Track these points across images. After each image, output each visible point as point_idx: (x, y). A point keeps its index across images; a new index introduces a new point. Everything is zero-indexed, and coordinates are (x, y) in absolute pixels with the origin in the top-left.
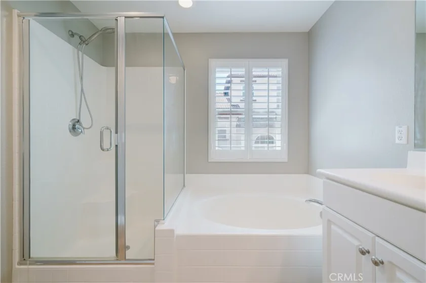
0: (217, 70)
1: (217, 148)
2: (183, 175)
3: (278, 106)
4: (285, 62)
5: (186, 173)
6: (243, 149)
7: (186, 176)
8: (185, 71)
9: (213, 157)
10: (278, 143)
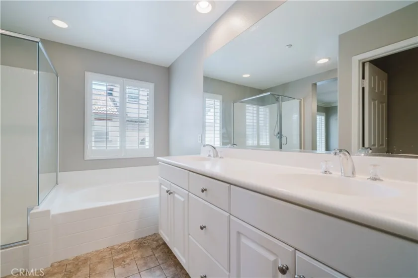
0: (93, 82)
1: (93, 148)
2: (56, 174)
3: (148, 116)
4: (152, 86)
5: (60, 172)
6: (118, 148)
7: (59, 174)
8: (58, 78)
9: (89, 156)
10: (147, 144)
